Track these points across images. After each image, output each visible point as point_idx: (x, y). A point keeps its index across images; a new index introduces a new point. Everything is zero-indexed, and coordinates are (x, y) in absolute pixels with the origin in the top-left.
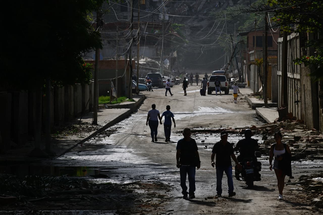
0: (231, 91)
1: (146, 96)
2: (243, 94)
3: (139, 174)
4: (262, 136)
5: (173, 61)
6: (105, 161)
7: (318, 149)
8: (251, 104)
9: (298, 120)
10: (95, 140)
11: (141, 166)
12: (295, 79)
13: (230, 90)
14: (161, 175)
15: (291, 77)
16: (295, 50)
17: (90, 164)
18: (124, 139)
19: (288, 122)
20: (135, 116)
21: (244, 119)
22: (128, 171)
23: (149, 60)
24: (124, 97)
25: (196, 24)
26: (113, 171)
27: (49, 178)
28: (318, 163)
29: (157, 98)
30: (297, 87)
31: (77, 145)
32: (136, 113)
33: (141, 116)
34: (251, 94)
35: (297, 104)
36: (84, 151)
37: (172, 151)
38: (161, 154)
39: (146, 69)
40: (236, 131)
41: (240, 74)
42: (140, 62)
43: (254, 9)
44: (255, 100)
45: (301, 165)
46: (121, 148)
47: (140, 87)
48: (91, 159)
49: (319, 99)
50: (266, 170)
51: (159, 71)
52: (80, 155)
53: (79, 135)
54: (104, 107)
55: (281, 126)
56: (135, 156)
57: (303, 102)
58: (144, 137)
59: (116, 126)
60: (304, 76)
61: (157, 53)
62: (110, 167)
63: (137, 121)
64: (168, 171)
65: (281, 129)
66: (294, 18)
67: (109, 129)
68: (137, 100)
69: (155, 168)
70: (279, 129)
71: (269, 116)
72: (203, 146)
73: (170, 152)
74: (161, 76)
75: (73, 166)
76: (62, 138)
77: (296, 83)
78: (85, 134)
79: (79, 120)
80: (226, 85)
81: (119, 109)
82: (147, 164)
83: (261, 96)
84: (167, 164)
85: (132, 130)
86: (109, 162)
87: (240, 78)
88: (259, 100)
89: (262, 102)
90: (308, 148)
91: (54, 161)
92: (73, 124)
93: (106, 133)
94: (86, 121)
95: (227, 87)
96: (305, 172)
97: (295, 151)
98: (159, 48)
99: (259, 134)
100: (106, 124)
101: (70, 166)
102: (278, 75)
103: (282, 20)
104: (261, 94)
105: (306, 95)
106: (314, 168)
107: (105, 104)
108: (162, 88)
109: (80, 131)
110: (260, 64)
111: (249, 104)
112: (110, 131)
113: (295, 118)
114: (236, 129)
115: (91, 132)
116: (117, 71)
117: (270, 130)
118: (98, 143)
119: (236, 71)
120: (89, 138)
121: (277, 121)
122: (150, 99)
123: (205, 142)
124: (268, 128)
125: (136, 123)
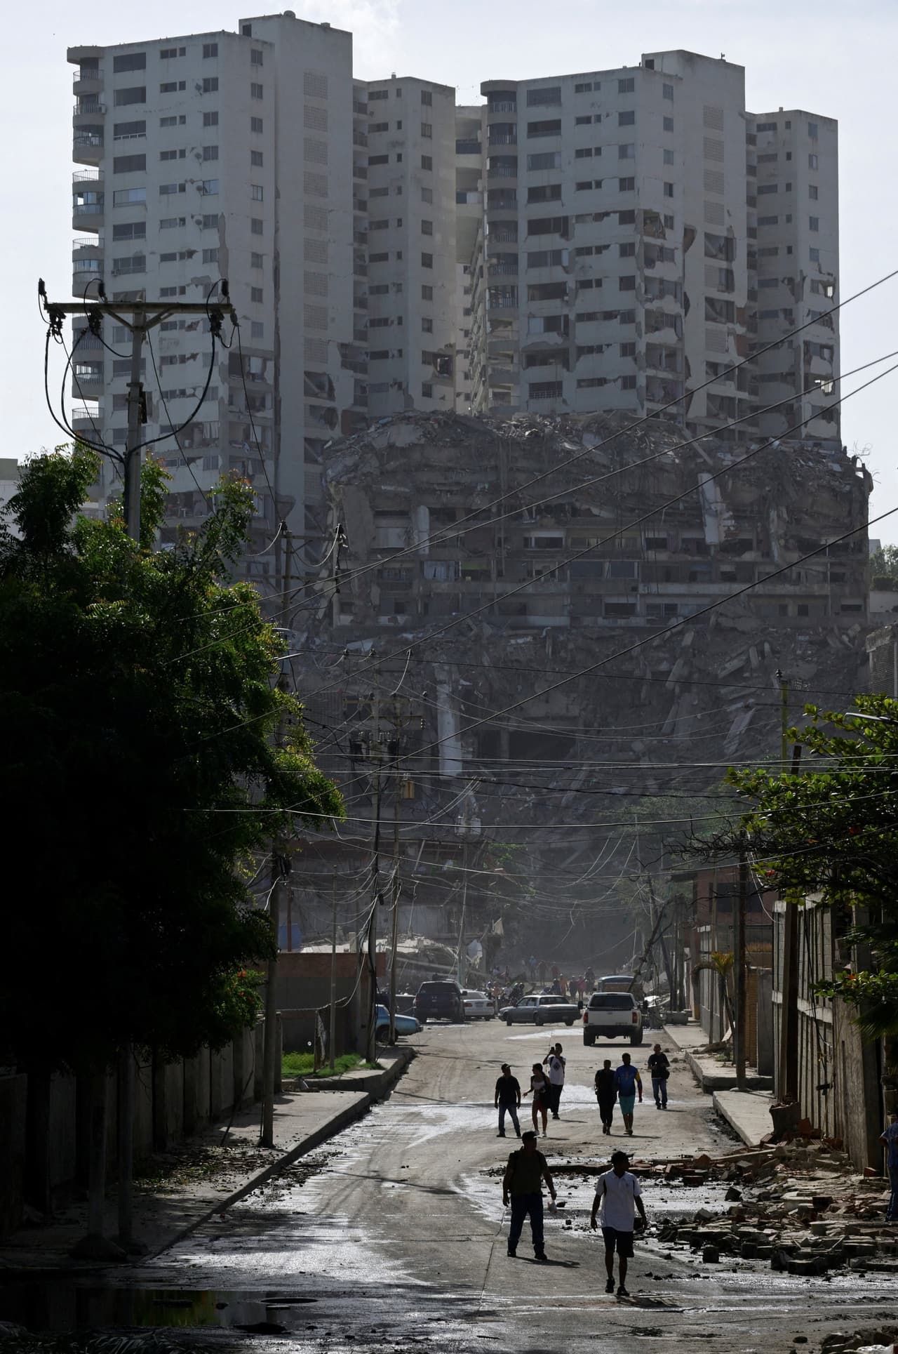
0: (648, 1036)
1: (415, 1049)
2: (680, 1044)
3: (374, 1320)
4: (725, 1187)
5: (492, 945)
6: (283, 1272)
7: (879, 1239)
8: (701, 1078)
9: (828, 1140)
10: (262, 1198)
11: (383, 1291)
12: (819, 1022)
13: (646, 1032)
14: (434, 1325)
15: (808, 1013)
16: (819, 942)
17: (238, 1284)
18: (346, 1193)
19: (798, 1146)
20: (381, 1113)
21: (679, 1126)
22: (344, 1310)
23: (427, 942)
24: (353, 1056)
25: (556, 842)
26: (302, 1308)
27: (114, 1341)
28: (878, 1284)
29: (444, 1054)
30: (825, 1046)
31: (209, 1216)
32: (386, 1103)
33: (398, 1115)
34: (702, 1046)
35: (825, 1093)
36: (227, 1236)
37: (474, 1238)
38: (441, 1248)
39: (419, 968)
40: (654, 1169)
41: (674, 985)
42: (398, 949)
43: (700, 845)
44: (713, 1068)
45: (829, 1292)
46: (331, 1225)
47: (397, 1025)
48: (244, 1266)
49: (885, 1088)
50: (732, 1309)
51: (455, 973)
52: (214, 1252)
53: (220, 1181)
54: (298, 1087)
55: (778, 1157)
56: (369, 1254)
57: (840, 1089)
58: (400, 1188)
59: (324, 1148)
60: (842, 1017)
61: (450, 924)
62: (294, 1292)
63: (386, 1133)
64: (454, 1310)
65: (779, 1167)
66: (814, 868)
67: (303, 1159)
68: (387, 1063)
69: (420, 1299)
70: (773, 1166)
71: (749, 1119)
72: (559, 1221)
73: (468, 1240)
74: (457, 990)
75: (192, 1288)
76: (172, 1192)
77: (822, 1032)
78: (236, 1179)
79: (224, 1129)
80: (634, 1021)
81: (338, 1094)
82: (398, 1286)
83: (728, 1055)
84: (455, 1287)
85: (370, 1161)
86: (292, 1276)
87: (673, 996)
88: (724, 1066)
89: (732, 1074)
90: (851, 1237)
91: (142, 1273)
92: (207, 1145)
93: (294, 1174)
94: (244, 1136)
95: (637, 1024)
96: (840, 1316)
97: (815, 1245)
98: (455, 910)
99: (717, 1180)
100: (298, 1143)
101: (185, 1288)
102: (773, 1003)
103: (780, 874)
104: (730, 1048)
105: (848, 1071)
106: (864, 1303)
107: (300, 1077)
108: (462, 1023)
109: (224, 1169)
110: (726, 968)
111: (696, 1078)
112: (306, 1165)
113: (817, 1135)
114: (656, 1163)
115: (252, 1170)
116: (333, 985)
117: (747, 1170)
118: (271, 1207)
119: (663, 977)
120: (247, 1190)
121: (769, 1142)
122: (425, 1058)
123: (567, 1207)
124: (743, 1164)
125: (382, 1138)
